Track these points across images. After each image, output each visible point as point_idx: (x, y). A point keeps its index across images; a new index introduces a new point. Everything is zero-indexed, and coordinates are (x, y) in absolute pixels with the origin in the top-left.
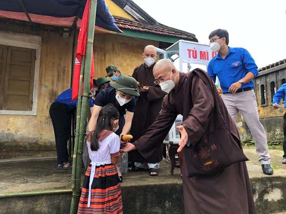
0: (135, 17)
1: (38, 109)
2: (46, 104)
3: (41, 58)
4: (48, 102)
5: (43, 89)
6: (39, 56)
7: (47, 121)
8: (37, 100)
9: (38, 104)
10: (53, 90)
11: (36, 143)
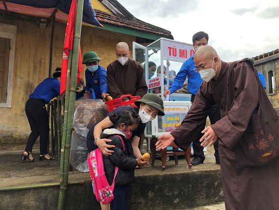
0: (113, 11)
1: (13, 102)
2: (21, 96)
3: (16, 48)
4: (24, 94)
5: (19, 80)
6: (14, 46)
7: (22, 114)
8: (12, 92)
9: (13, 96)
10: (29, 82)
11: (11, 136)
